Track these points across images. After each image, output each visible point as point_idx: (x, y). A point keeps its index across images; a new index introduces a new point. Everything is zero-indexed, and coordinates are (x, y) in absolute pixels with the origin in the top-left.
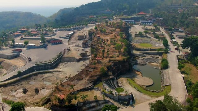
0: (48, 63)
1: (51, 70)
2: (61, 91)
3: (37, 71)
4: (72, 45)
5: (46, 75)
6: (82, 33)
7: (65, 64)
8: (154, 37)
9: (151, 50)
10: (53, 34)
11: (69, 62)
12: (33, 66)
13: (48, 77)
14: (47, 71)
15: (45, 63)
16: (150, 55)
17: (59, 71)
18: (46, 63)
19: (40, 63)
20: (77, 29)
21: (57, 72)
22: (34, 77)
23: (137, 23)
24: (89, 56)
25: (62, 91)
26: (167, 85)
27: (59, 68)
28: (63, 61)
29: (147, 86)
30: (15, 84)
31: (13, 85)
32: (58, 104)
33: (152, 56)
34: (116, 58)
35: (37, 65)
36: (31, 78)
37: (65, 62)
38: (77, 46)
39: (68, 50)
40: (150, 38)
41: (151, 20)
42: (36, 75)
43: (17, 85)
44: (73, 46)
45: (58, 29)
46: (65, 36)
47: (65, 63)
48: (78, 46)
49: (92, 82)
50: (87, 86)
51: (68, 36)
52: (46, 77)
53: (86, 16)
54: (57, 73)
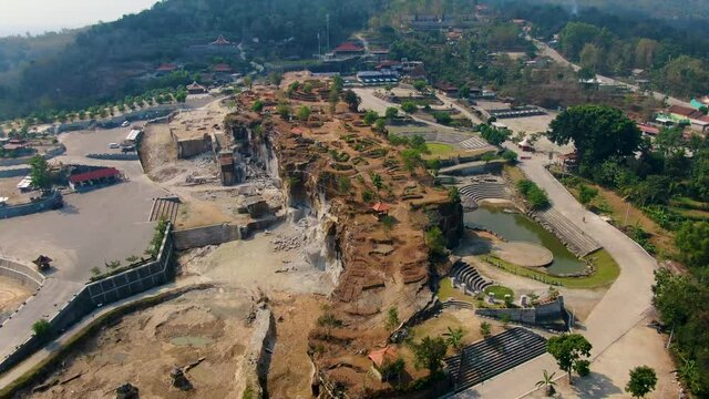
0: (144, 262)
1: (164, 290)
2: (349, 341)
3: (106, 304)
4: (172, 182)
5: (159, 313)
6: (187, 130)
7: (202, 255)
8: (435, 120)
9: (463, 161)
10: (53, 148)
11: (213, 247)
12: (81, 286)
13: (171, 318)
14: (147, 296)
15: (129, 263)
16: (469, 178)
17: (203, 287)
18: (133, 266)
19: (111, 270)
20: (144, 119)
21: (197, 292)
22: (110, 333)
23: (351, 81)
24: (280, 208)
25: (354, 343)
26: (594, 252)
27: (189, 275)
28: (186, 246)
29: (546, 266)
30: (48, 382)
31: (43, 389)
32: (386, 385)
33: (475, 178)
34: (421, 197)
35: (99, 278)
36: (100, 340)
37: (194, 247)
38: (197, 181)
39: (171, 200)
40: (425, 125)
41: (387, 67)
42: (112, 320)
43: (56, 383)
44: (178, 185)
45: (58, 124)
46: (119, 151)
47: (199, 251)
48: (200, 182)
49: (423, 285)
50: (423, 304)
51: (132, 150)
52: (165, 318)
53: (140, 68)
54: (200, 295)
